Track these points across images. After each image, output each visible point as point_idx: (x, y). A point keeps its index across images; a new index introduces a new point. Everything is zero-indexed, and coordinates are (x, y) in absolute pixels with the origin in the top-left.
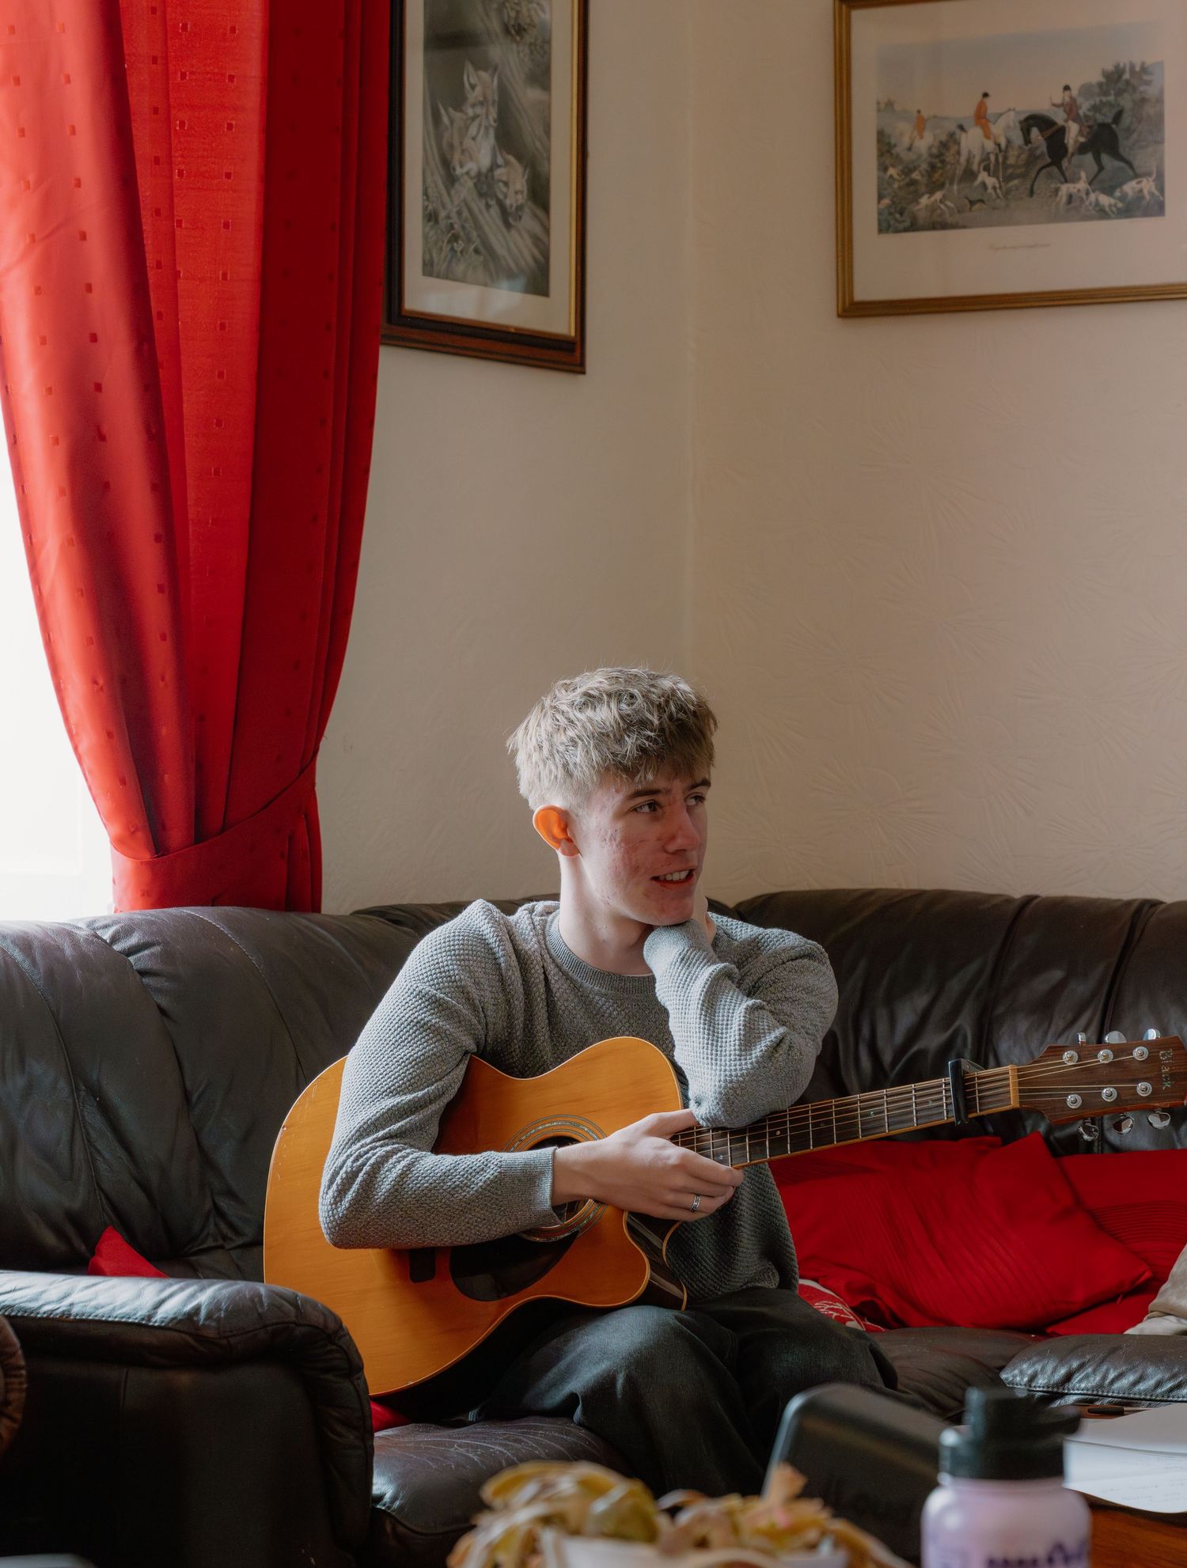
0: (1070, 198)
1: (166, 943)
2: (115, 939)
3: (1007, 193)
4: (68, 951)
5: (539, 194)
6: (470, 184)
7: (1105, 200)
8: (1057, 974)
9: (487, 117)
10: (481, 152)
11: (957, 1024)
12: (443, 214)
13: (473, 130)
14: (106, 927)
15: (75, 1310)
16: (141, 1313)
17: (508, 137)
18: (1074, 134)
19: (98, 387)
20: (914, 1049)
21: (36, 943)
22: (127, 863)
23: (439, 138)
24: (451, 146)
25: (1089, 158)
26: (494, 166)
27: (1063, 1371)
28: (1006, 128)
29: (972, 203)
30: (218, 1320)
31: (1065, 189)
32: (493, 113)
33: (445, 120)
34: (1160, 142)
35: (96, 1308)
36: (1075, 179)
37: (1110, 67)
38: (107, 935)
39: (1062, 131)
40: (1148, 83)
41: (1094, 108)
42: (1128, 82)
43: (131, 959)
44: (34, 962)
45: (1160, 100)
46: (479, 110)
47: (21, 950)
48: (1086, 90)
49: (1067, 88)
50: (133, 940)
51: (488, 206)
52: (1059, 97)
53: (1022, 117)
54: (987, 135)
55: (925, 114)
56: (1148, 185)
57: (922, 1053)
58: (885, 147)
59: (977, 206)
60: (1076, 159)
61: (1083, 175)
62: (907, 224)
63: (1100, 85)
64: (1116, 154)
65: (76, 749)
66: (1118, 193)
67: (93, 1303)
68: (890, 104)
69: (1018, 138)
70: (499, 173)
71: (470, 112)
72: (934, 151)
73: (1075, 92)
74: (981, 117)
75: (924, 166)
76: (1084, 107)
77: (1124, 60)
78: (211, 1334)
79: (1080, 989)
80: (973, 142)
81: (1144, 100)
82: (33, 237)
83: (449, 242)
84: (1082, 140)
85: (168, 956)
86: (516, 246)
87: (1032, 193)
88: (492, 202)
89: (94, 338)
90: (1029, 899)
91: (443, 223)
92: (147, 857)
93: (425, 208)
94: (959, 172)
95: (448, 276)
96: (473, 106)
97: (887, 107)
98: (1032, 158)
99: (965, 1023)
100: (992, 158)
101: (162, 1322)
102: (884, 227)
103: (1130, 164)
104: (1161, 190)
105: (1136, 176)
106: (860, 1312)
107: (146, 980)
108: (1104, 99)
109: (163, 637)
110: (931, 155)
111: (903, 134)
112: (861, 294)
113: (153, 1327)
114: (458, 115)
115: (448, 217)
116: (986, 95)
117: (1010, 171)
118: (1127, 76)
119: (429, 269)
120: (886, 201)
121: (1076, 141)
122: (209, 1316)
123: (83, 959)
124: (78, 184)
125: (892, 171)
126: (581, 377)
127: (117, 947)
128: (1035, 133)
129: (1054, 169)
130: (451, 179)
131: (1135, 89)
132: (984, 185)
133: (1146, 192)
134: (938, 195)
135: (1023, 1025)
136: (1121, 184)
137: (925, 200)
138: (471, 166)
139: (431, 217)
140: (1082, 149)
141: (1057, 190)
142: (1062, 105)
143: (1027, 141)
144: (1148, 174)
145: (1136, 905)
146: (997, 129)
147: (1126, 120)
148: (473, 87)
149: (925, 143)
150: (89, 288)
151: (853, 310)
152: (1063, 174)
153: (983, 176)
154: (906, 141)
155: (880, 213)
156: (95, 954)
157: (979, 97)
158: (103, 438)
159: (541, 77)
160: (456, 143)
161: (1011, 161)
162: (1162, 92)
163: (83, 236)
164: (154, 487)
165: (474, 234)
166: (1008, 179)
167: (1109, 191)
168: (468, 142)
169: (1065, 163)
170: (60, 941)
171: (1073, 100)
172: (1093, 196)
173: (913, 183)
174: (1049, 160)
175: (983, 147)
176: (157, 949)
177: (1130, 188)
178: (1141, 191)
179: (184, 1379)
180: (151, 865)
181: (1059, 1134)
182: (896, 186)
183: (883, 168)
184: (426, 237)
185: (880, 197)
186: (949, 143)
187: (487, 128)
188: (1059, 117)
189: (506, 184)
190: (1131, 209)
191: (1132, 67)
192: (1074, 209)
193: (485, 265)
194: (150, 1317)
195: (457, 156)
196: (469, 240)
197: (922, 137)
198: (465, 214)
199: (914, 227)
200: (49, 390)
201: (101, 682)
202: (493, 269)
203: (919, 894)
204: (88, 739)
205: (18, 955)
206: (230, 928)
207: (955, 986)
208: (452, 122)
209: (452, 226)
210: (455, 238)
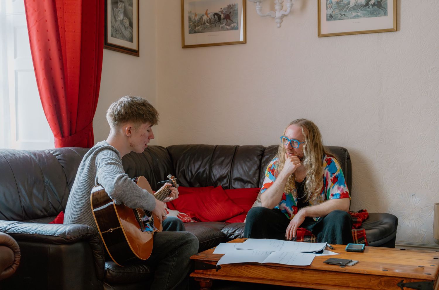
0: (222, 27)
1: (63, 154)
2: (53, 153)
3: (211, 27)
4: (44, 155)
5: (131, 25)
6: (119, 22)
7: (228, 27)
8: (223, 158)
9: (122, 10)
10: (121, 17)
11: (206, 167)
12: (114, 26)
13: (119, 13)
14: (52, 151)
15: (38, 232)
16: (53, 233)
17: (126, 14)
18: (222, 16)
19: (50, 50)
20: (198, 171)
21: (37, 154)
22: (57, 140)
23: (114, 13)
24: (116, 15)
25: (225, 20)
26: (123, 19)
27: (234, 230)
28: (211, 15)
29: (205, 28)
30: (70, 234)
31: (221, 26)
32: (123, 10)
33: (115, 10)
34: (237, 17)
35: (43, 232)
36: (223, 24)
37: (229, 5)
38: (52, 152)
39: (220, 16)
40: (235, 7)
41: (226, 12)
42: (232, 7)
43: (56, 157)
44: (36, 158)
45: (237, 10)
46: (121, 9)
47: (34, 155)
48: (224, 9)
49: (221, 8)
50: (57, 153)
51: (122, 26)
52: (220, 10)
53: (213, 13)
54: (208, 17)
55: (197, 13)
56: (235, 25)
57: (200, 172)
58: (190, 19)
59: (206, 29)
60: (223, 20)
61: (224, 23)
62: (194, 32)
63: (227, 8)
64: (230, 19)
65: (47, 118)
66: (230, 26)
67: (42, 231)
68: (191, 12)
69: (213, 17)
70: (124, 21)
71: (119, 9)
72: (199, 20)
73: (222, 9)
74: (206, 14)
75: (197, 22)
76: (224, 12)
77: (231, 4)
78: (68, 238)
79: (227, 161)
80: (205, 18)
81: (234, 10)
82: (36, 21)
83: (116, 32)
84: (224, 17)
85: (64, 156)
86: (127, 33)
87: (215, 26)
88: (123, 25)
89: (49, 40)
90: (217, 146)
91: (114, 28)
92: (61, 138)
93: (111, 25)
94: (203, 23)
95: (116, 37)
96: (120, 8)
97: (190, 12)
98: (216, 20)
99: (207, 167)
100: (208, 21)
101: (58, 235)
102: (190, 33)
103: (232, 21)
104: (238, 25)
105: (233, 23)
106: (193, 219)
107: (59, 161)
108: (228, 10)
109: (63, 97)
110: (198, 20)
111: (193, 17)
112: (186, 44)
113: (55, 236)
114: (117, 10)
115: (115, 27)
116: (207, 10)
117: (212, 23)
118: (232, 6)
119: (112, 36)
120: (190, 28)
121: (223, 17)
122: (68, 233)
123: (46, 157)
124: (45, 11)
125: (191, 23)
126: (138, 57)
127: (54, 155)
128: (216, 16)
129: (219, 22)
130: (116, 21)
131: (233, 8)
132: (207, 25)
133: (235, 26)
134: (199, 27)
135: (217, 167)
136: (230, 25)
137: (197, 28)
138: (119, 19)
139: (112, 27)
140: (224, 19)
141: (220, 26)
142: (220, 11)
143: (214, 17)
144: (235, 23)
145: (235, 147)
146: (209, 16)
147: (232, 13)
148: (119, 5)
149: (197, 18)
150: (48, 31)
151: (185, 47)
152: (221, 23)
153: (207, 24)
154: (193, 18)
155: (189, 30)
156: (49, 156)
157: (206, 10)
158: (51, 59)
159: (131, 5)
160: (117, 14)
161: (212, 21)
162: (238, 9)
163: (46, 21)
164: (61, 69)
165: (120, 31)
166: (211, 24)
167: (229, 26)
168: (119, 15)
169: (221, 21)
170: (42, 153)
171: (222, 10)
172: (226, 27)
173: (195, 25)
174: (218, 21)
175: (207, 19)
176: (62, 155)
177: (232, 25)
178: (234, 26)
179: (63, 247)
180: (62, 140)
181: (224, 186)
182: (192, 26)
183: (189, 23)
184: (111, 30)
185: (189, 28)
186: (201, 18)
187: (122, 13)
188: (220, 13)
189: (125, 23)
190: (233, 29)
191: (233, 4)
192: (223, 29)
193: (122, 36)
194: (55, 234)
195: (117, 16)
196: (119, 32)
197: (196, 17)
198: (118, 27)
199: (195, 32)
200: (40, 50)
201: (51, 105)
202: (123, 37)
203: (198, 145)
204: (49, 116)
205: (33, 156)
206: (76, 151)
207: (205, 160)
208: (116, 10)
209: (116, 29)
210: (117, 31)
